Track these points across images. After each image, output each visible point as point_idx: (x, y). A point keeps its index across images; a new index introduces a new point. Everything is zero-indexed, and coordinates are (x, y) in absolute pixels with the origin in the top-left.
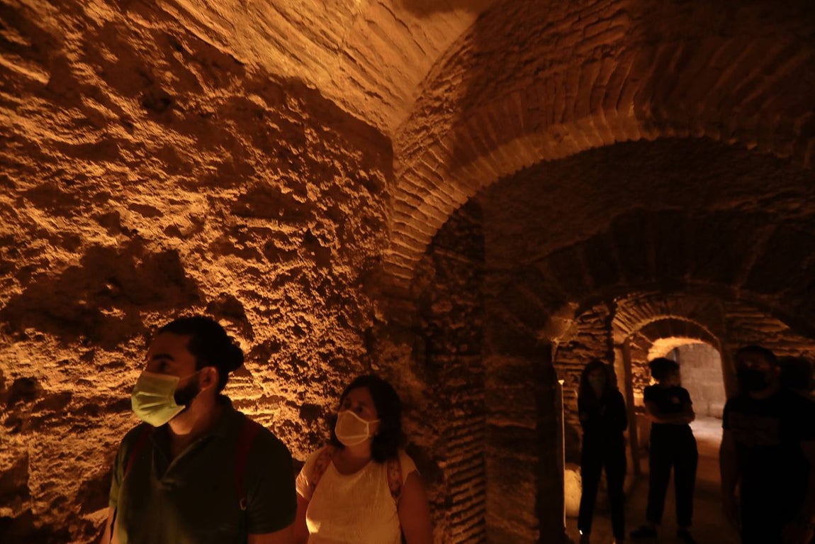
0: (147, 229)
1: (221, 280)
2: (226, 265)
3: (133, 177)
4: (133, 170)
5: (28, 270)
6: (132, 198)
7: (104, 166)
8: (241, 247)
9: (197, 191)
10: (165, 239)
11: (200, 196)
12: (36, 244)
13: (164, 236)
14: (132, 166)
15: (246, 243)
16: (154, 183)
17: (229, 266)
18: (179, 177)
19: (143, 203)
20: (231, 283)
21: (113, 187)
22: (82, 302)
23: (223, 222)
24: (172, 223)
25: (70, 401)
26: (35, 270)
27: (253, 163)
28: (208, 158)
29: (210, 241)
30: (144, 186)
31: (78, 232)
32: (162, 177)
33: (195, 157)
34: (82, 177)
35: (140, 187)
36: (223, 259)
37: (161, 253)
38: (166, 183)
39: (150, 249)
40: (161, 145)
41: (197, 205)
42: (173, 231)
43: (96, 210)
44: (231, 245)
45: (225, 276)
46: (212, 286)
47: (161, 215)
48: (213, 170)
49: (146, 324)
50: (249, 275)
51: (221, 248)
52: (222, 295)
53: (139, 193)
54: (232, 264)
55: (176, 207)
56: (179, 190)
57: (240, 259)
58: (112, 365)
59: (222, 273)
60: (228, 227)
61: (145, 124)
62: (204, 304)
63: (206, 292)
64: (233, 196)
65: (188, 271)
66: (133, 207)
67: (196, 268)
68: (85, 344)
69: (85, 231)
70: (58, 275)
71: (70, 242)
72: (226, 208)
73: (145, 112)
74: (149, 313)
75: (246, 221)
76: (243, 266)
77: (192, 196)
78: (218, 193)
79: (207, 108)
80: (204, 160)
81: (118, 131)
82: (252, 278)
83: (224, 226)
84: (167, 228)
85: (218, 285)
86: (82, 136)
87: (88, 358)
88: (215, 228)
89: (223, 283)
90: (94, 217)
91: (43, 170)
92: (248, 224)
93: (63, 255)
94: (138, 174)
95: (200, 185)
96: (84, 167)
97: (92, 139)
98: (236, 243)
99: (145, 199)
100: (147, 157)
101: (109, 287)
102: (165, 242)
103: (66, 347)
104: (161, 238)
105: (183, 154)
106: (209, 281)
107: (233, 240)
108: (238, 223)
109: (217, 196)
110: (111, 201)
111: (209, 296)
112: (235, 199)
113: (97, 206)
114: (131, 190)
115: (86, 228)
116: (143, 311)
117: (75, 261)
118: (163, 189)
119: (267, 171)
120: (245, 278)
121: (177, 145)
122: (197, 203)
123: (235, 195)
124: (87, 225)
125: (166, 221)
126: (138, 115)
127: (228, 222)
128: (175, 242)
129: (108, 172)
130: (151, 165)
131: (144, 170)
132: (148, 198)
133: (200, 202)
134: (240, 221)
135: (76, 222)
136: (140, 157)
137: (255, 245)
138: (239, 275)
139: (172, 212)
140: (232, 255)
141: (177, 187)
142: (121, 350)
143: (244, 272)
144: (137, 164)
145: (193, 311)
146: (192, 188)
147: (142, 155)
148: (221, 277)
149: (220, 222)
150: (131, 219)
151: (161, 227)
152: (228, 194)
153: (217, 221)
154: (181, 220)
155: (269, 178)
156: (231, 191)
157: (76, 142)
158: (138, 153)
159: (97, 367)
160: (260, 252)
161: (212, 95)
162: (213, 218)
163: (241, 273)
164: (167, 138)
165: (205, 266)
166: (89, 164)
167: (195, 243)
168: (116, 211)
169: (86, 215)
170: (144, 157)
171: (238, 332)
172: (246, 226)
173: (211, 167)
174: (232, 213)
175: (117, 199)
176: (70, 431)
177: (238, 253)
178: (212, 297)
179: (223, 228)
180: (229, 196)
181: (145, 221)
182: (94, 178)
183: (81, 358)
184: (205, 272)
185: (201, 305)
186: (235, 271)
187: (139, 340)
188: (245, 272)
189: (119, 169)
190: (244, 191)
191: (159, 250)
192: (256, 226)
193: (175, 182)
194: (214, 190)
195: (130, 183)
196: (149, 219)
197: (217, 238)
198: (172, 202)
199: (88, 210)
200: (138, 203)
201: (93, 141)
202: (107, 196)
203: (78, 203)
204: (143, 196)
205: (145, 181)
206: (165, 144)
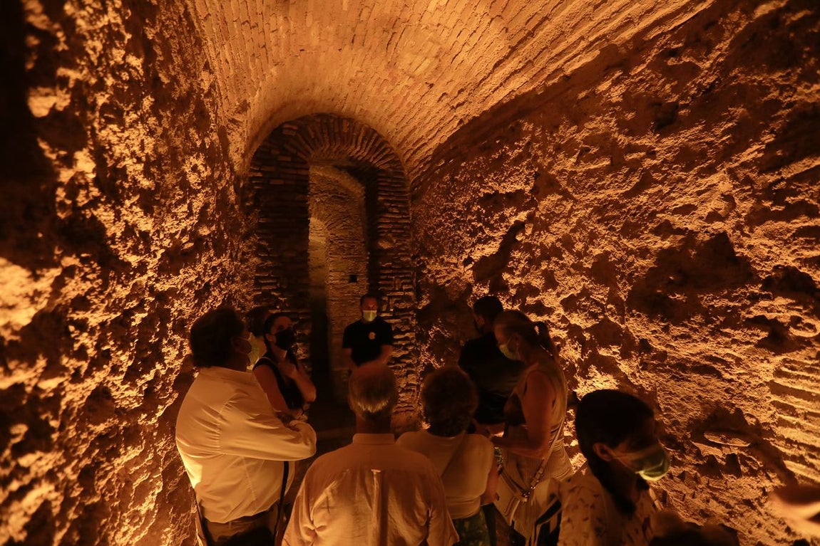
0: (692, 224)
1: (769, 252)
2: (765, 235)
3: (666, 189)
4: (663, 184)
5: (631, 274)
6: (672, 205)
7: (646, 194)
8: (781, 208)
9: (716, 172)
10: (708, 227)
11: (720, 175)
12: (631, 258)
13: (706, 225)
14: (662, 182)
15: (787, 199)
16: (680, 186)
17: (770, 235)
18: (696, 168)
19: (681, 205)
20: (780, 253)
21: (656, 204)
22: (659, 291)
23: (753, 187)
24: (710, 210)
25: (666, 359)
26: (633, 275)
27: (776, 94)
28: (719, 131)
29: (744, 214)
30: (674, 192)
31: (646, 245)
32: (684, 177)
33: (706, 140)
34: (639, 208)
35: (672, 195)
36: (759, 230)
37: (711, 240)
38: (687, 180)
39: (700, 239)
40: (677, 150)
41: (723, 184)
42: (713, 216)
43: (651, 226)
44: (767, 209)
45: (771, 247)
46: (761, 261)
47: (695, 208)
48: (727, 140)
49: (704, 304)
50: (802, 239)
51: (758, 217)
52: (776, 268)
53: (674, 199)
54: (773, 232)
55: (704, 196)
56: (700, 180)
57: (783, 223)
58: (683, 337)
59: (765, 245)
60: (760, 191)
61: (660, 145)
62: (759, 281)
63: (758, 268)
64: (756, 153)
65: (736, 250)
66: (675, 212)
67: (741, 246)
68: (662, 320)
69: (649, 243)
70: (644, 275)
71: (643, 253)
72: (753, 171)
73: (658, 135)
74: (705, 295)
75: (780, 174)
76: (788, 230)
77: (714, 179)
78: (736, 161)
79: (708, 81)
80: (715, 136)
81: (649, 162)
82: (807, 242)
83: (755, 191)
84: (707, 217)
85: (768, 259)
86: (631, 182)
87: (666, 329)
88: (745, 199)
89: (772, 256)
90: (651, 231)
91: (622, 213)
92: (784, 176)
93: (641, 262)
94: (668, 185)
95: (717, 164)
96: (638, 201)
97: (636, 180)
98: (772, 205)
99: (680, 202)
100: (670, 168)
101: (671, 278)
102: (709, 229)
103: (652, 322)
104: (705, 227)
105: (696, 145)
106: (756, 256)
107: (767, 204)
108: (771, 181)
109: (736, 164)
110: (658, 215)
111: (763, 271)
112: (761, 155)
113: (650, 223)
114: (668, 200)
115: (648, 241)
116: (700, 294)
117: (650, 264)
118: (688, 186)
119: (799, 89)
120: (796, 244)
121: (690, 140)
122: (721, 182)
123: (759, 151)
124: (648, 238)
125: (704, 211)
126: (655, 141)
127: (759, 185)
128: (718, 225)
129: (651, 196)
130: (674, 173)
131: (671, 180)
132: (682, 199)
133: (723, 179)
134: (771, 178)
135: (642, 238)
136: (665, 172)
137: (800, 198)
138: (786, 242)
139: (703, 202)
140: (769, 222)
141: (697, 179)
142: (686, 326)
143: (791, 236)
144: (665, 179)
145: (747, 290)
146: (711, 170)
147: (666, 169)
148: (767, 250)
149: (748, 190)
150: (677, 221)
151: (701, 218)
152: (749, 154)
153: (745, 191)
154: (715, 204)
155: (806, 95)
156: (749, 150)
157: (629, 188)
158: (663, 169)
159: (673, 337)
160: (814, 203)
161: (708, 64)
162: (738, 190)
163: (789, 239)
164: (680, 141)
165: (747, 241)
166: (639, 197)
167: (734, 221)
168: (666, 220)
169: (645, 232)
170: (668, 170)
171: (804, 312)
172: (782, 179)
173: (724, 138)
174: (760, 174)
175: (662, 211)
176: (671, 378)
177: (777, 217)
178: (767, 272)
179: (752, 196)
180: (753, 156)
181: (685, 218)
182: (644, 205)
183: (662, 329)
184: (750, 247)
185: (754, 283)
186: (780, 239)
187: (698, 318)
188: (794, 235)
189: (656, 190)
190: (768, 138)
191: (707, 238)
192: (796, 172)
193: (695, 175)
194: (731, 160)
195: (665, 195)
196: (687, 216)
197: (751, 208)
198: (699, 193)
199: (647, 228)
200: (678, 206)
201: (638, 180)
202: (654, 213)
203: (640, 226)
204: (678, 200)
205: (673, 188)
206: (680, 147)
